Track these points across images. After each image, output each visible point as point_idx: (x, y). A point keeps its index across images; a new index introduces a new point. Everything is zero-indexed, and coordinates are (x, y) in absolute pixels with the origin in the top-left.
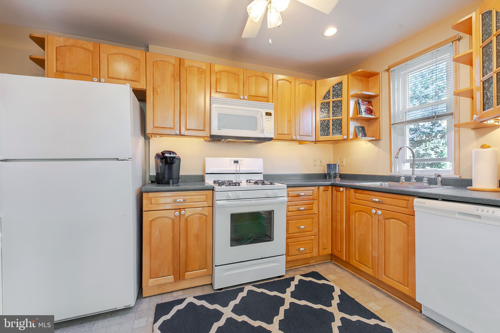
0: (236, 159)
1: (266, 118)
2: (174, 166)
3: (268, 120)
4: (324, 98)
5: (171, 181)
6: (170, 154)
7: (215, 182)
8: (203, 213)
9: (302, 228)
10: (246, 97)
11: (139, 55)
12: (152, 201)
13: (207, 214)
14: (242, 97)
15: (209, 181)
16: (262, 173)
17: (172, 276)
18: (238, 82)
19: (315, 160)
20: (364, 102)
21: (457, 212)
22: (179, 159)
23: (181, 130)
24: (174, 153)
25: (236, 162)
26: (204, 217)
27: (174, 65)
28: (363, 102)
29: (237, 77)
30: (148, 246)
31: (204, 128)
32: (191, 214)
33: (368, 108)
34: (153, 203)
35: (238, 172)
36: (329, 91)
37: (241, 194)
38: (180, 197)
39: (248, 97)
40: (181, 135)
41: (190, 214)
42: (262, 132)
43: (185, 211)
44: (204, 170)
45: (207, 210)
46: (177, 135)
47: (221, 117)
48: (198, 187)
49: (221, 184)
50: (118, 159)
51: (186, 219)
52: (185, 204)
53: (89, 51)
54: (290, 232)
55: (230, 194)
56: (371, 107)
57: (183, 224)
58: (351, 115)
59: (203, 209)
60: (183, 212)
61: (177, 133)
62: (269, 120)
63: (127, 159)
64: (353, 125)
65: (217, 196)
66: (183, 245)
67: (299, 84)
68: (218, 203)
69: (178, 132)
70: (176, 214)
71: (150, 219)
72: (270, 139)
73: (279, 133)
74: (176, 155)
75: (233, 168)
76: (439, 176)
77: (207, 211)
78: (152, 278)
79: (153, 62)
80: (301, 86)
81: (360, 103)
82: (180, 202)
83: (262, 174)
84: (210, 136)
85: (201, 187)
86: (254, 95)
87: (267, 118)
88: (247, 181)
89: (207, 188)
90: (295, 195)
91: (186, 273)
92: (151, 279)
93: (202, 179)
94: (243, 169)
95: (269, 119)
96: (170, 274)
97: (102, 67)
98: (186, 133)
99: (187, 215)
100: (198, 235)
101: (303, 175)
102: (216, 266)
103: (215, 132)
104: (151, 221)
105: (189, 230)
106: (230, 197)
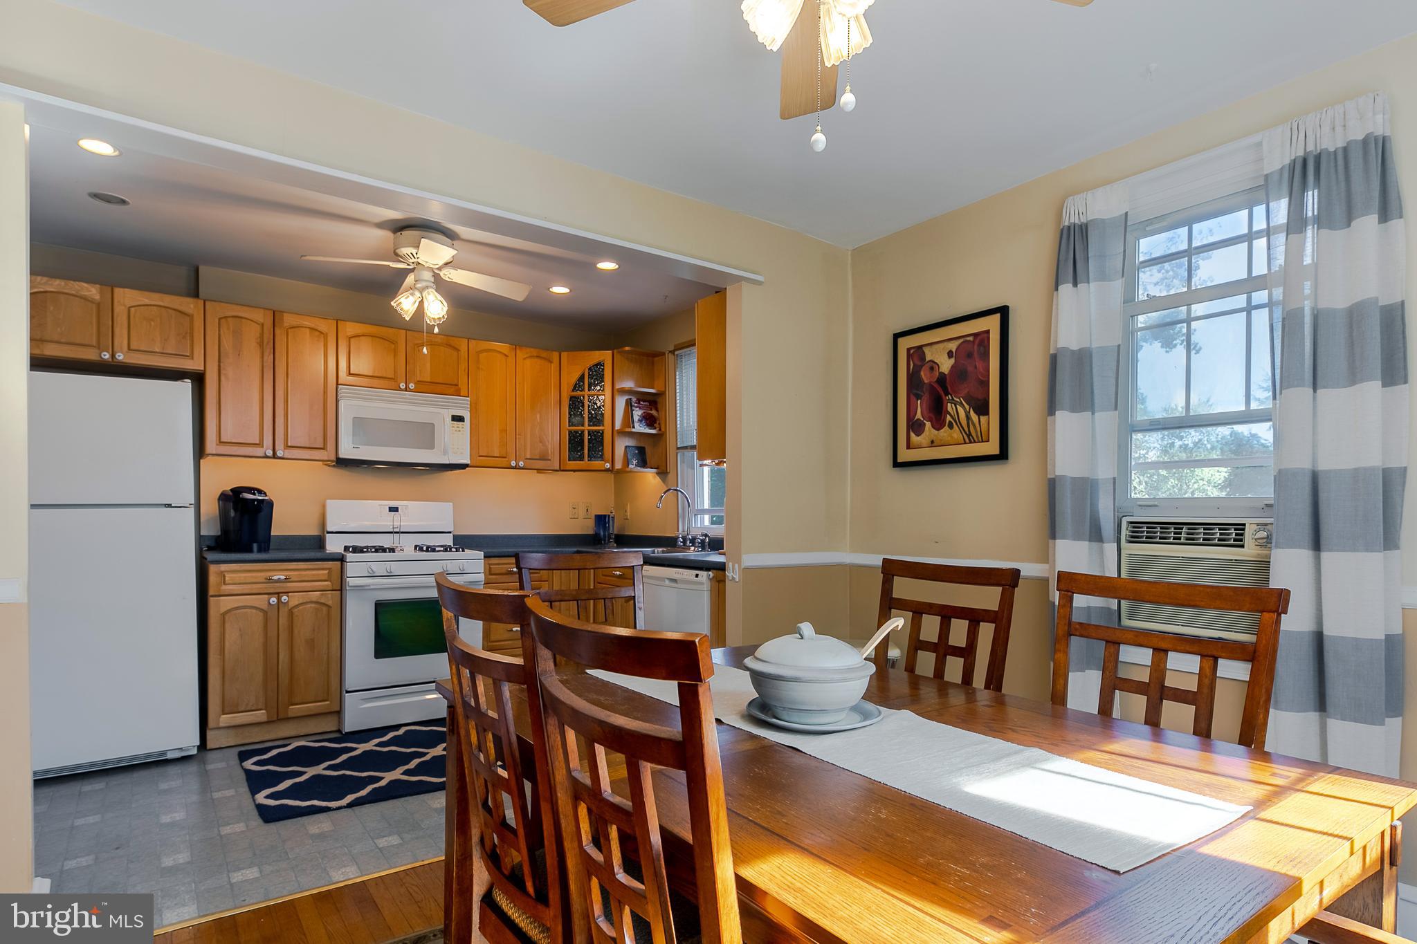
0: (394, 504)
1: (453, 427)
2: (262, 515)
3: (458, 429)
4: (575, 387)
5: (255, 546)
6: (254, 494)
7: (346, 549)
8: (322, 601)
9: (517, 630)
10: (412, 386)
11: (192, 306)
12: (227, 579)
13: (330, 603)
14: (403, 386)
15: (334, 545)
16: (450, 532)
17: (264, 711)
18: (395, 355)
19: (574, 507)
20: (641, 403)
21: (668, 579)
22: (270, 504)
23: (277, 448)
24: (260, 492)
25: (394, 509)
26: (325, 609)
27: (263, 325)
28: (639, 403)
29: (393, 346)
30: (219, 657)
31: (324, 443)
32: (300, 602)
33: (648, 413)
34: (227, 582)
35: (395, 530)
36: (583, 376)
37: (396, 568)
38: (279, 573)
39: (415, 384)
40: (275, 456)
41: (297, 603)
42: (445, 452)
43: (288, 596)
44: (323, 524)
45: (330, 596)
46: (266, 457)
47: (359, 423)
48: (312, 554)
49: (357, 550)
50: (170, 506)
51: (291, 613)
52: (289, 584)
53: (92, 301)
54: (493, 638)
55: (373, 565)
56: (654, 412)
57: (283, 621)
58: (618, 426)
59: (322, 594)
60: (284, 598)
61: (268, 455)
62: (459, 431)
63: (188, 505)
64: (622, 445)
65: (351, 569)
66: (283, 656)
67: (524, 359)
68: (351, 582)
69: (270, 453)
70: (271, 601)
71: (223, 610)
72: (464, 466)
73: (481, 454)
74: (266, 496)
75: (388, 521)
76: (706, 535)
77: (331, 598)
78: (226, 712)
79: (220, 319)
80: (528, 362)
81: (633, 404)
82: (279, 581)
83: (451, 535)
84: (335, 459)
85: (319, 555)
86: (429, 380)
87: (456, 426)
88: (416, 547)
89: (330, 557)
90: (504, 571)
91: (291, 707)
92: (224, 714)
93: (319, 542)
94: (406, 525)
95: (458, 427)
96: (260, 707)
97: (117, 330)
98: (288, 454)
99: (292, 604)
100: (313, 640)
101: (545, 537)
102: (347, 692)
103: (347, 451)
104: (224, 615)
105: (296, 631)
106: (374, 573)
